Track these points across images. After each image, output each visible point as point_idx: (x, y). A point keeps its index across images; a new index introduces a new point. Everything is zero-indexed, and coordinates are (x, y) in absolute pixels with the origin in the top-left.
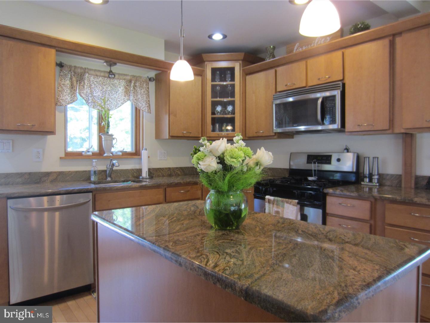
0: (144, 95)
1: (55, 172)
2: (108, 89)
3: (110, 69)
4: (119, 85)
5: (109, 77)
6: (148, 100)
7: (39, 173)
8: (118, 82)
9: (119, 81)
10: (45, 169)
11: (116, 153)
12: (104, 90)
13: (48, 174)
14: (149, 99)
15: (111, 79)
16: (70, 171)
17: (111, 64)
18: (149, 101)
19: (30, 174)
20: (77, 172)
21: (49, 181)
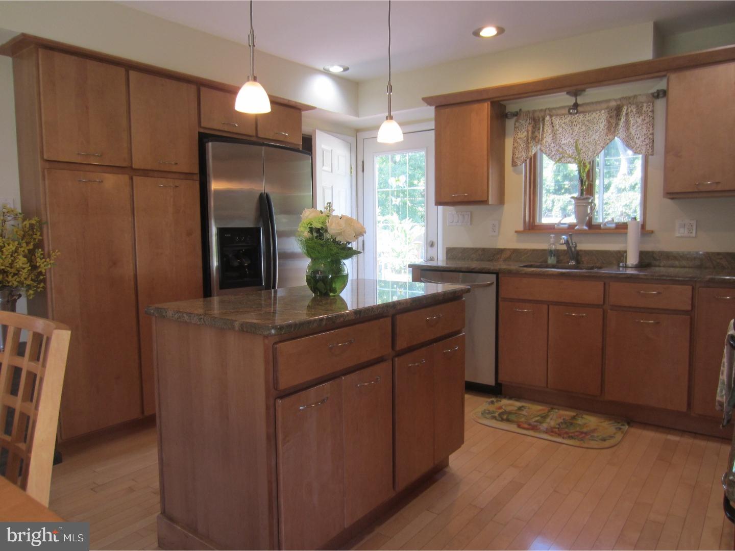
0: (643, 126)
1: (509, 249)
2: (582, 130)
3: (576, 100)
4: (599, 119)
5: (570, 113)
6: (651, 132)
7: (492, 249)
8: (598, 115)
9: (600, 113)
10: (501, 245)
11: (605, 224)
12: (576, 133)
13: (501, 251)
14: (653, 129)
15: (585, 114)
16: (525, 249)
17: (576, 94)
18: (652, 134)
19: (484, 250)
20: (534, 250)
21: (502, 259)
